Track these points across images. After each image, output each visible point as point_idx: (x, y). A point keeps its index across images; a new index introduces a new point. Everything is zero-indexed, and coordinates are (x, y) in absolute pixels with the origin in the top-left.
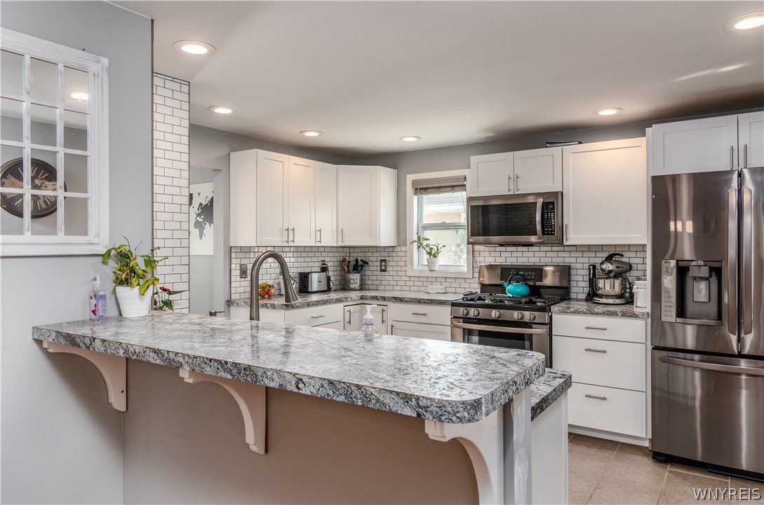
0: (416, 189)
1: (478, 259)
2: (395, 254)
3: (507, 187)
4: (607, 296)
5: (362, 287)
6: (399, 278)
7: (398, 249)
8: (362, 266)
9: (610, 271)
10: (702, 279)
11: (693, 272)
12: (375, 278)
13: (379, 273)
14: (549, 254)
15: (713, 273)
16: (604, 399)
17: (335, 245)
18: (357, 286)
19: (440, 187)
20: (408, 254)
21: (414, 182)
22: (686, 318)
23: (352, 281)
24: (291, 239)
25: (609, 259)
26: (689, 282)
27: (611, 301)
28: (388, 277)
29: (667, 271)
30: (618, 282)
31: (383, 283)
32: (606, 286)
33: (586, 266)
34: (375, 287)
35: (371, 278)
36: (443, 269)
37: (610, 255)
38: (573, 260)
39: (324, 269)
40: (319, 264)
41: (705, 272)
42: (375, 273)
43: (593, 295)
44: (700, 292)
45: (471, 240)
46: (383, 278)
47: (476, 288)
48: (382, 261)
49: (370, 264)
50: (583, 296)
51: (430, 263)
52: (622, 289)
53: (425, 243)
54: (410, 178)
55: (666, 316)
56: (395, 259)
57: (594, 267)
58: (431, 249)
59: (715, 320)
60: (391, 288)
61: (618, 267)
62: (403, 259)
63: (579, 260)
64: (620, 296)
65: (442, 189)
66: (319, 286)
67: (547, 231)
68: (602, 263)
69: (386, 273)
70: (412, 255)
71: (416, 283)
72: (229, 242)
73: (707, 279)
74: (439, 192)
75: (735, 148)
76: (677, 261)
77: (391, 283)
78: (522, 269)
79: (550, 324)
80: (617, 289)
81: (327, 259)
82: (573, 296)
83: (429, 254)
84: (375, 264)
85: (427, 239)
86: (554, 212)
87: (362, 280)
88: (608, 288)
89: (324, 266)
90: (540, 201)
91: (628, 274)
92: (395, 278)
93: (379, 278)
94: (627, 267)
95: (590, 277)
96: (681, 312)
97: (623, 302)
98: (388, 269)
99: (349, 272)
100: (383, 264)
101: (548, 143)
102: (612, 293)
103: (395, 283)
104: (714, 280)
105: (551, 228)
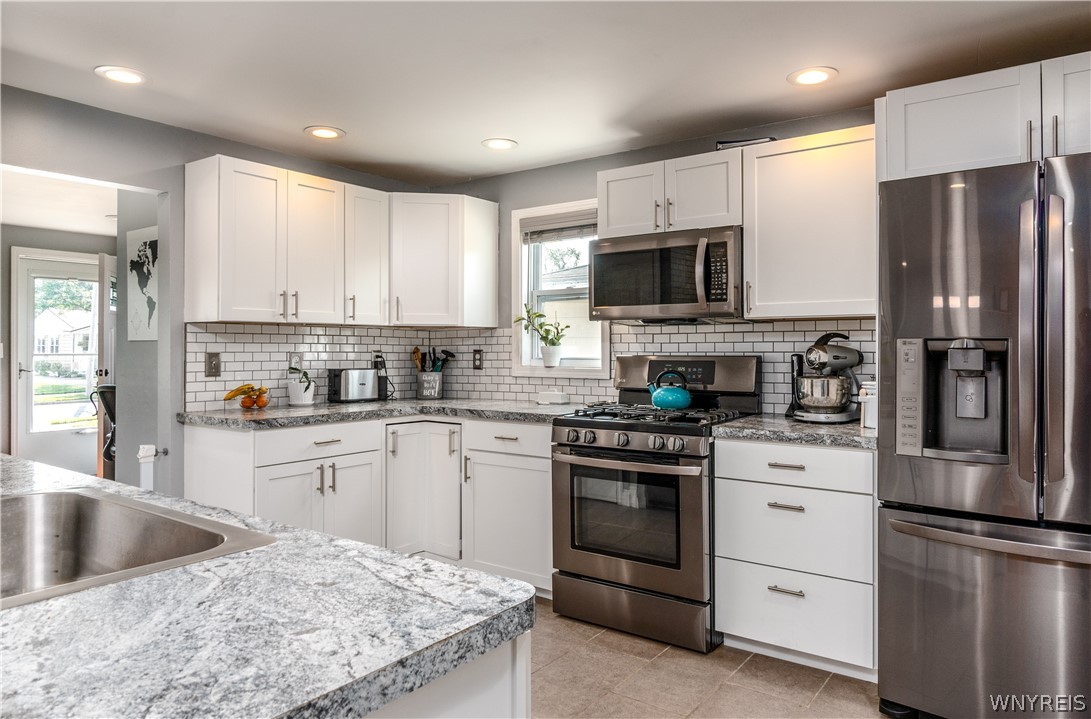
0: (526, 234)
1: (618, 347)
2: (494, 341)
3: (653, 222)
4: (817, 409)
5: (444, 394)
6: (501, 380)
7: (499, 332)
8: (445, 361)
9: (824, 365)
10: (972, 374)
11: (956, 361)
12: (465, 380)
13: (471, 372)
14: (729, 337)
15: (994, 364)
16: (801, 595)
17: (387, 324)
18: (435, 392)
19: (562, 229)
20: (513, 339)
21: (523, 222)
22: (943, 448)
23: (426, 385)
24: (291, 310)
25: (822, 343)
26: (949, 379)
27: (822, 417)
28: (483, 378)
29: (907, 360)
30: (834, 384)
31: (478, 387)
32: (814, 390)
33: (788, 357)
34: (465, 395)
35: (460, 379)
36: (566, 364)
37: (823, 337)
38: (768, 347)
39: (378, 364)
40: (371, 357)
41: (976, 361)
42: (466, 372)
43: (796, 406)
44: (967, 399)
45: (594, 313)
46: (477, 380)
47: (612, 396)
48: (476, 352)
49: (459, 357)
50: (783, 409)
51: (546, 356)
52: (843, 395)
53: (537, 322)
54: (517, 215)
55: (904, 444)
56: (495, 348)
57: (800, 358)
58: (547, 331)
59: (996, 452)
60: (488, 395)
61: (836, 358)
62: (507, 348)
63: (779, 347)
64: (842, 408)
65: (565, 233)
66: (362, 392)
67: (715, 294)
68: (810, 351)
69: (482, 372)
70: (519, 342)
71: (527, 388)
72: (182, 315)
73: (981, 374)
74: (560, 238)
75: (1036, 125)
76: (926, 341)
77: (490, 387)
78: (681, 363)
79: (711, 457)
80: (834, 396)
81: (384, 349)
82: (767, 408)
83: (544, 338)
84: (466, 357)
85: (541, 316)
86: (726, 261)
87: (444, 383)
88: (818, 393)
89: (379, 359)
90: (703, 243)
91: (857, 370)
92: (496, 380)
93: (471, 380)
94: (852, 358)
95: (793, 376)
96: (933, 436)
97: (844, 419)
98: (486, 364)
99: (423, 370)
100: (478, 356)
101: (721, 143)
102: (825, 403)
103: (494, 388)
104: (995, 377)
105: (722, 289)
